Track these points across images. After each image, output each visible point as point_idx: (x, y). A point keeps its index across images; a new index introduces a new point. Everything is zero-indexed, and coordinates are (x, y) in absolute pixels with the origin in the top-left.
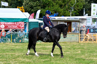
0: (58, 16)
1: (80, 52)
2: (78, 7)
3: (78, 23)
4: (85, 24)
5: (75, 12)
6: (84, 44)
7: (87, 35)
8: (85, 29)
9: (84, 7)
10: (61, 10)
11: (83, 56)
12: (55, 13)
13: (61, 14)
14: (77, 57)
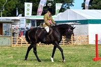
1: (12, 57)
2: (10, 6)
3: (10, 25)
4: (18, 26)
5: (7, 12)
6: (17, 48)
7: (21, 38)
8: (18, 31)
11: (15, 62)
14: (9, 64)
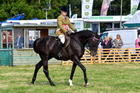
0: (25, 19)
9: (69, 3)
10: (30, 8)
12: (20, 13)
13: (30, 15)
